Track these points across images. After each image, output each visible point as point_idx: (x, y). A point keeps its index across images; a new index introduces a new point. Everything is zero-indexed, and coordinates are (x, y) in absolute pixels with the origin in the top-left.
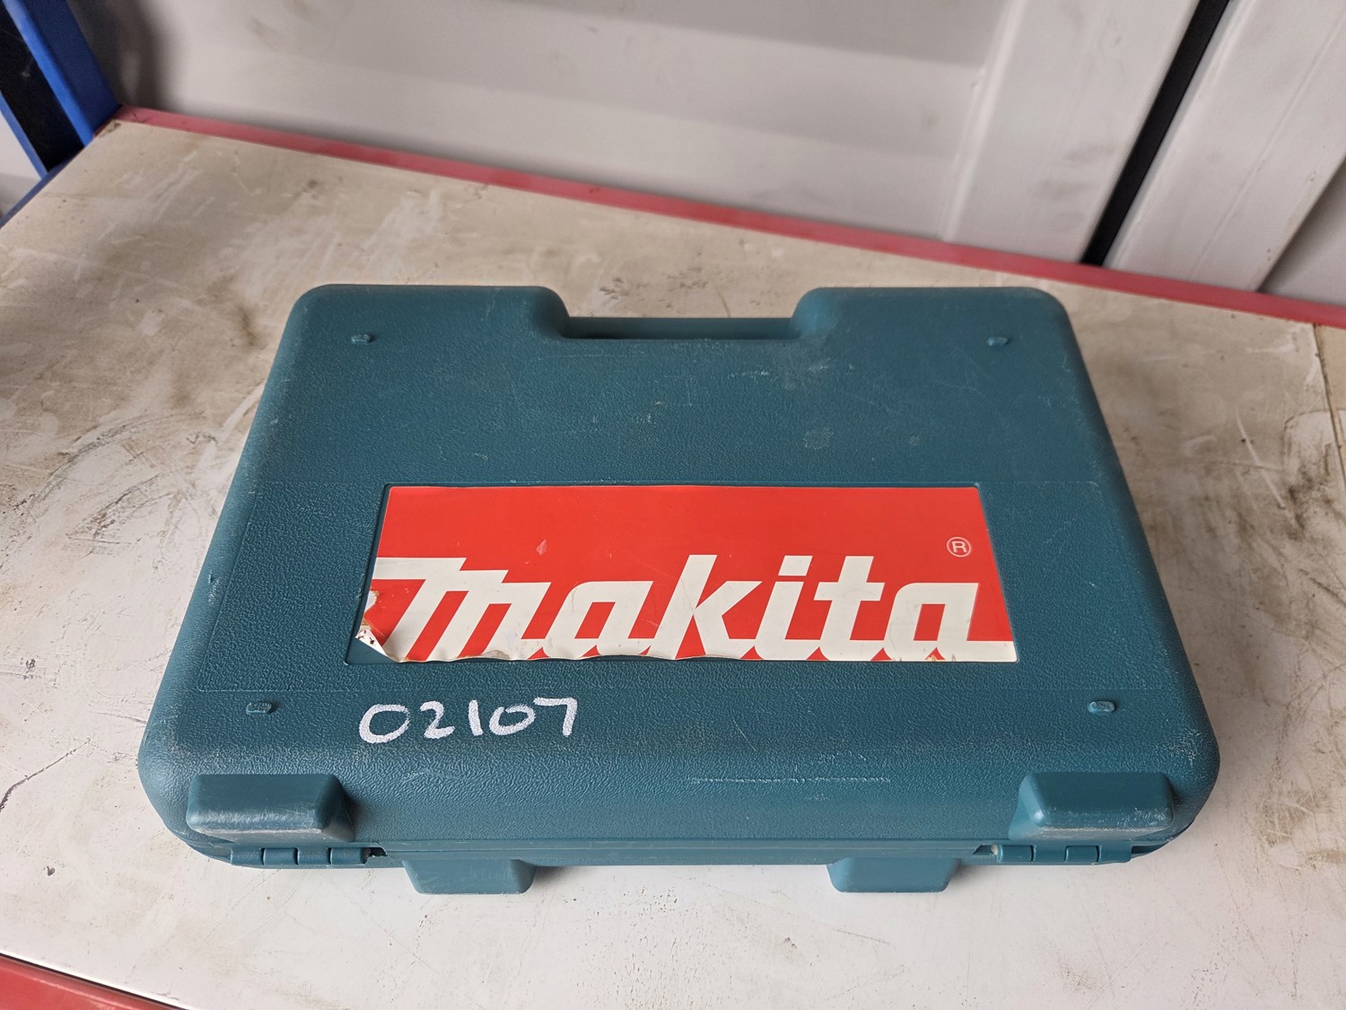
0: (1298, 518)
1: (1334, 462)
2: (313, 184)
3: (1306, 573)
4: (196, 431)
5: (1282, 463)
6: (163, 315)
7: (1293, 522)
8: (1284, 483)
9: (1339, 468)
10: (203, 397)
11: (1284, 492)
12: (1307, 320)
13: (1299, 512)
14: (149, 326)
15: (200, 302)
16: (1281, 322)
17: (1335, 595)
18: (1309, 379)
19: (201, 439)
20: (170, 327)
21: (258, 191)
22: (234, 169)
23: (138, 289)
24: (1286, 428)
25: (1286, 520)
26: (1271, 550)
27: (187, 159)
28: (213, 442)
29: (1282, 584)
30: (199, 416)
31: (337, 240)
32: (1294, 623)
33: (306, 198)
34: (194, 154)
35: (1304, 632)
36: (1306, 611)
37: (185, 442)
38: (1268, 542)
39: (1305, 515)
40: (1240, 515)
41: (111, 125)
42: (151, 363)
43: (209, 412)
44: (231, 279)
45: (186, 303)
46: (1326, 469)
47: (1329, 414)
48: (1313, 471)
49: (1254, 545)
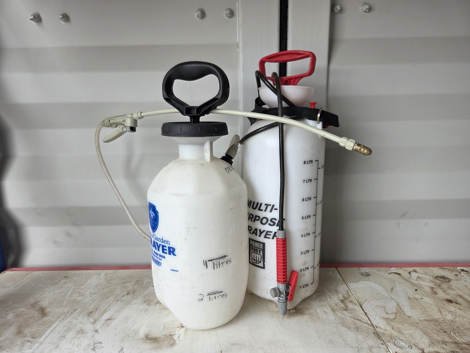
0: (346, 306)
1: (350, 293)
2: (66, 277)
3: (352, 317)
4: (24, 340)
5: (338, 296)
6: (15, 314)
7: (344, 307)
8: (340, 299)
9: (352, 294)
10: (27, 331)
11: (340, 301)
12: (334, 267)
13: (345, 305)
14: (10, 316)
15: (28, 309)
16: (328, 269)
17: (360, 321)
18: (338, 278)
19: (25, 342)
20: (17, 316)
21: (49, 281)
22: (41, 278)
23: (7, 308)
24: (336, 289)
25: (343, 307)
26: (342, 314)
27: (27, 277)
28: (29, 342)
29: (347, 320)
30: (25, 336)
31: (73, 288)
32: (353, 328)
33: (63, 281)
34: (29, 275)
35: (356, 330)
36: (355, 325)
37: (19, 343)
38: (340, 312)
39: (347, 305)
40: (331, 308)
41: (3, 273)
42: (10, 325)
43: (29, 334)
44: (39, 302)
45: (23, 309)
46: (349, 295)
47: (345, 284)
48: (346, 296)
49: (337, 313)
